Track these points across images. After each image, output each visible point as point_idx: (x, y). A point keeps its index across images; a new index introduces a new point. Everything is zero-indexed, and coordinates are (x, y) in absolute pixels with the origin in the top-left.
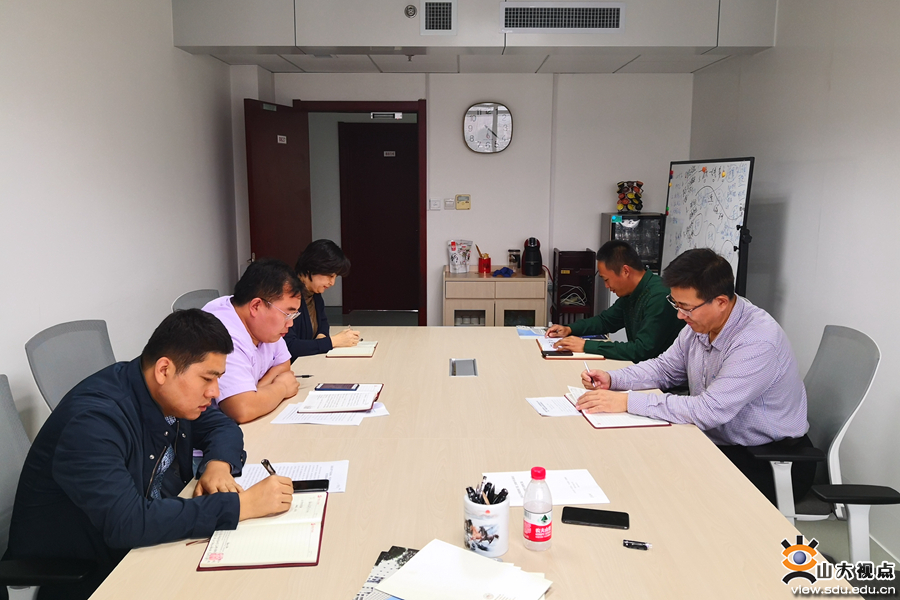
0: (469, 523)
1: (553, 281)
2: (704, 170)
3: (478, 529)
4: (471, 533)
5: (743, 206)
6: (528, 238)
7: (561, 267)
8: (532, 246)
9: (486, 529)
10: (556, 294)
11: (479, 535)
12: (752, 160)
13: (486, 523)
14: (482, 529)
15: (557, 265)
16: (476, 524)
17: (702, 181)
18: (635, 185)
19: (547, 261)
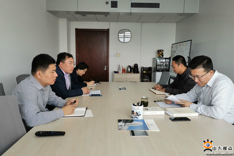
0: (133, 111)
1: (141, 75)
2: (180, 45)
3: (135, 113)
4: (134, 114)
5: (189, 52)
6: (135, 64)
7: (143, 71)
8: (136, 66)
9: (138, 112)
10: (142, 78)
11: (136, 114)
12: (191, 40)
13: (138, 111)
14: (137, 113)
15: (142, 70)
16: (135, 112)
17: (179, 47)
18: (162, 50)
19: (140, 70)
